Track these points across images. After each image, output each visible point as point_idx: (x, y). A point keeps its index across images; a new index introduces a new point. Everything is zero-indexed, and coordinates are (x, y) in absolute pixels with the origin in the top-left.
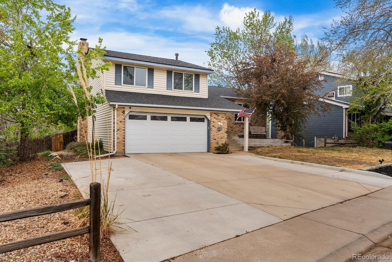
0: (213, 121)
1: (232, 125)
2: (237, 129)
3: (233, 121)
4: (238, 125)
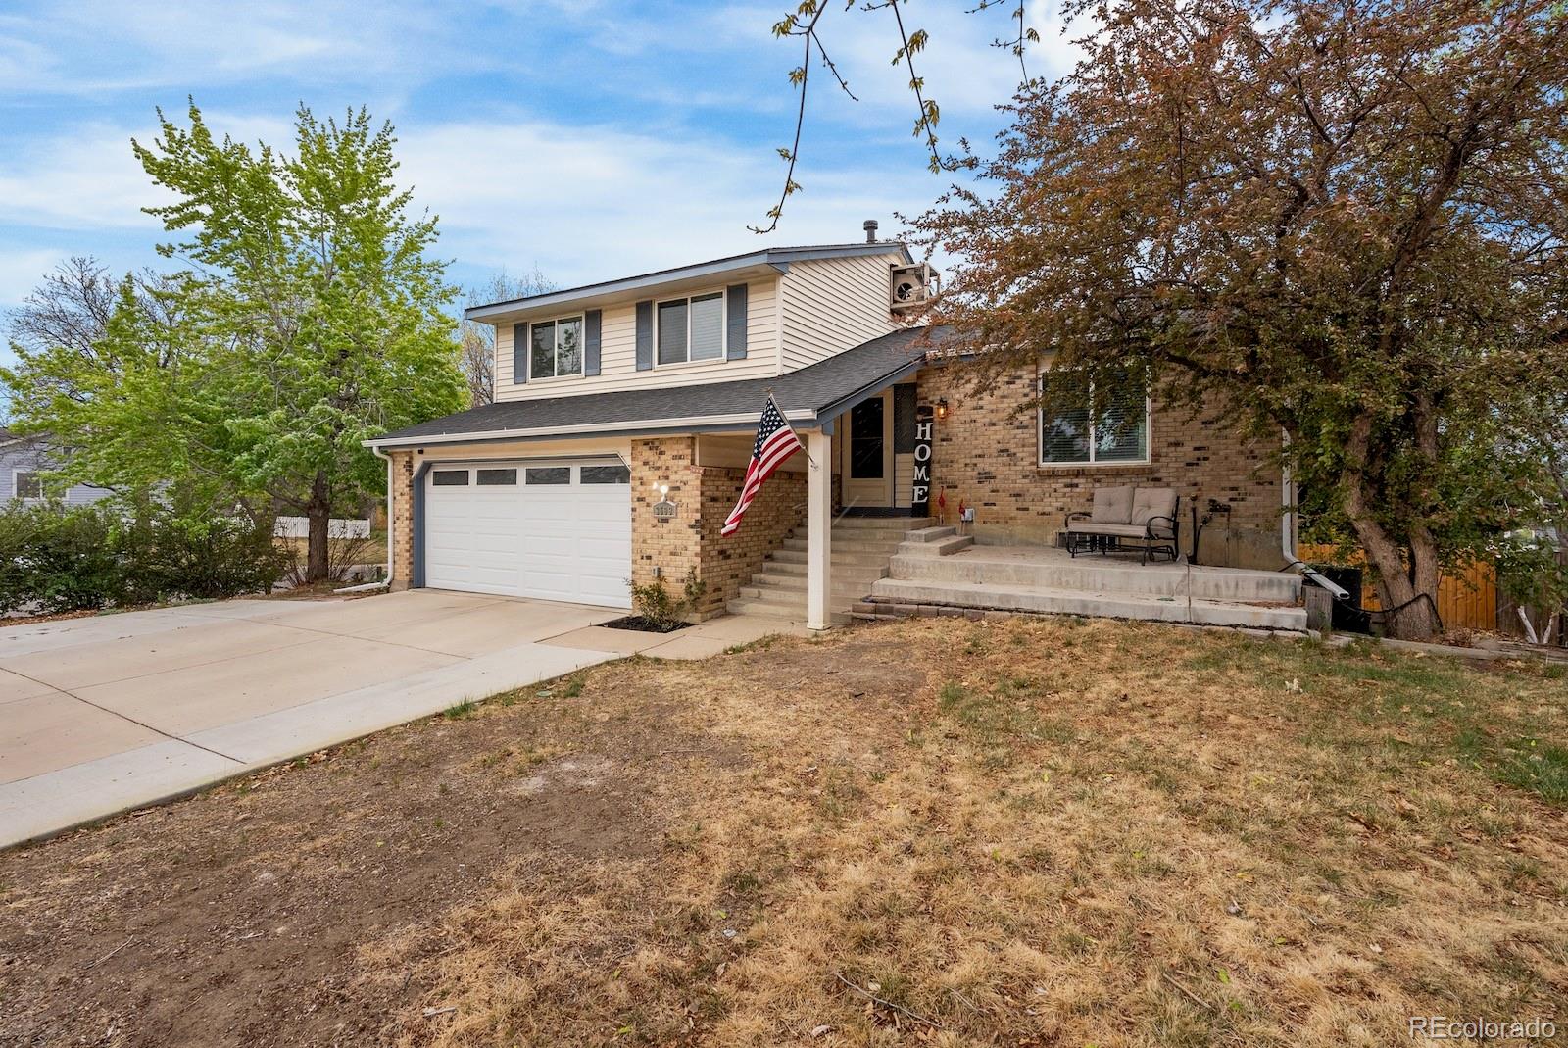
0: (641, 479)
1: (1021, 484)
2: (1052, 504)
3: (1025, 465)
4: (1060, 485)
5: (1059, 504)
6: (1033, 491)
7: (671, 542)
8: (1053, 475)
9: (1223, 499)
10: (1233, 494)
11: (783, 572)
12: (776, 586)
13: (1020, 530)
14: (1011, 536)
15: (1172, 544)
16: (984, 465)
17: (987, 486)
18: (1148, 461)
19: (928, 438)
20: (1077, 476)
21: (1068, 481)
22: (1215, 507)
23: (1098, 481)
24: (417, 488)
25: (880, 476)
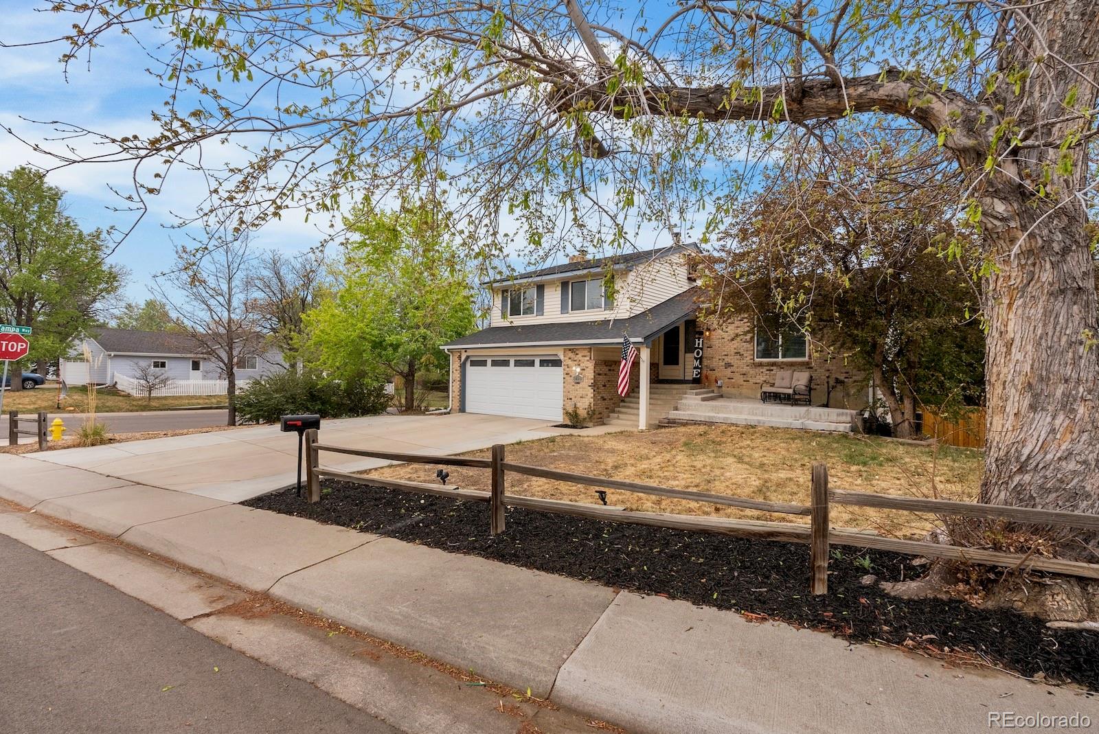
0: (567, 365)
1: (746, 369)
2: (760, 379)
3: (748, 360)
4: (764, 370)
5: (764, 379)
6: (751, 372)
7: (580, 392)
8: (761, 365)
9: (842, 378)
10: (847, 375)
11: (629, 407)
12: (626, 413)
13: (744, 391)
14: (740, 394)
15: (808, 397)
16: (727, 359)
17: (729, 370)
18: (806, 359)
19: (701, 346)
20: (772, 366)
21: (768, 368)
22: (838, 381)
23: (783, 368)
24: (463, 366)
25: (677, 364)
